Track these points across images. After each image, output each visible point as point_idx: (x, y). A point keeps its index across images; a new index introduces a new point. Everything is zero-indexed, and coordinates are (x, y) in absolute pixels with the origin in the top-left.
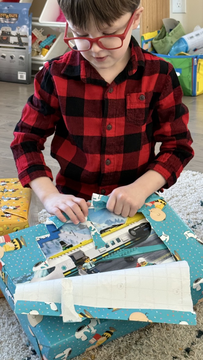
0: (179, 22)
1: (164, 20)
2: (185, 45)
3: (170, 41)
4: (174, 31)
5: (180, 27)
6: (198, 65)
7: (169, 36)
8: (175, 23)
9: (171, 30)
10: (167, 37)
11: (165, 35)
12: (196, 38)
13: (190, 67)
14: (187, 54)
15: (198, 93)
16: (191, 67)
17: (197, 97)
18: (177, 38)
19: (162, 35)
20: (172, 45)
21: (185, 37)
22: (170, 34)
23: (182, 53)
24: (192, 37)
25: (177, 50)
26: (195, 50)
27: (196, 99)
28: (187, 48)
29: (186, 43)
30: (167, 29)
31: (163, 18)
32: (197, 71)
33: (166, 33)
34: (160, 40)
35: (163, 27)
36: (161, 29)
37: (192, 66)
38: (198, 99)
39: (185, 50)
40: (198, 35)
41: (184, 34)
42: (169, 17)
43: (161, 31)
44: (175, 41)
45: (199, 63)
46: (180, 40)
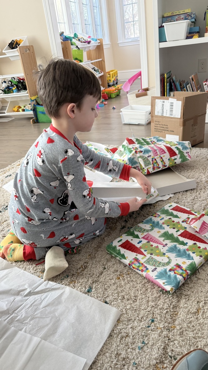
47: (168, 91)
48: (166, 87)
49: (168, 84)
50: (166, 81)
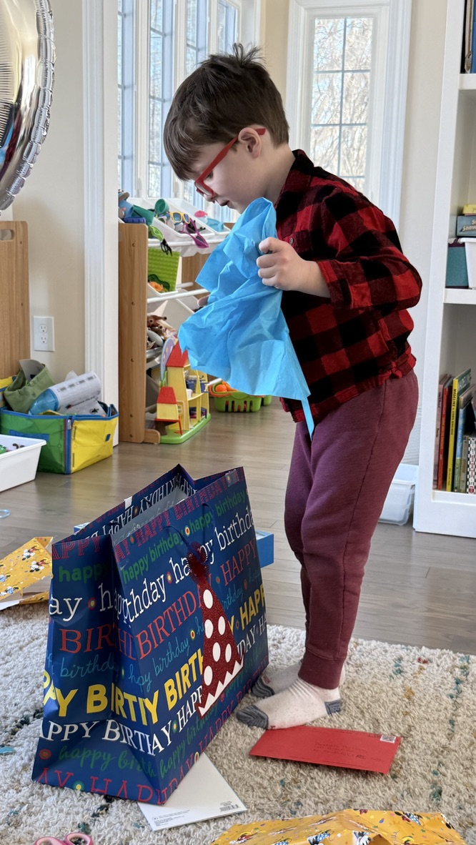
0: (44, 365)
1: (23, 362)
2: (53, 399)
3: (31, 393)
4: (37, 378)
5: (46, 373)
6: (73, 429)
7: (30, 385)
8: (39, 367)
9: (32, 376)
10: (26, 387)
11: (23, 384)
12: (69, 390)
13: (61, 431)
14: (57, 413)
15: (73, 469)
16: (63, 432)
17: (72, 476)
18: (41, 389)
19: (20, 383)
20: (34, 398)
21: (54, 388)
22: (31, 383)
23: (50, 411)
24: (63, 389)
25: (43, 407)
26: (69, 407)
27: (70, 478)
28: (57, 404)
29: (54, 396)
30: (27, 375)
31: (20, 359)
32: (72, 437)
33: (25, 379)
34: (17, 391)
35: (20, 371)
36: (17, 374)
37: (65, 430)
38: (75, 480)
39: (53, 407)
40: (72, 386)
41: (53, 384)
42: (30, 358)
43: (17, 376)
44: (38, 392)
45: (74, 426)
46: (47, 393)
47: (460, 432)
48: (453, 420)
49: (461, 411)
50: (454, 400)
